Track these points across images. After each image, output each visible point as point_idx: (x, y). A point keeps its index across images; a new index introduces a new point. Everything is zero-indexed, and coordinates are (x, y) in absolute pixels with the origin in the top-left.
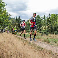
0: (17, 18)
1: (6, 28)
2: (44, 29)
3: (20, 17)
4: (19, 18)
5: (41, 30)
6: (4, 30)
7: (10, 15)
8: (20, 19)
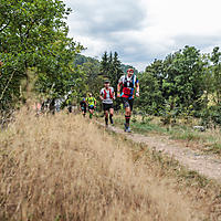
0: (105, 58)
1: (66, 97)
2: (210, 104)
3: (116, 54)
4: (116, 58)
5: (198, 107)
6: (58, 103)
7: (82, 48)
8: (117, 63)
